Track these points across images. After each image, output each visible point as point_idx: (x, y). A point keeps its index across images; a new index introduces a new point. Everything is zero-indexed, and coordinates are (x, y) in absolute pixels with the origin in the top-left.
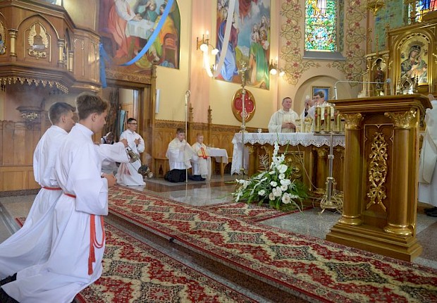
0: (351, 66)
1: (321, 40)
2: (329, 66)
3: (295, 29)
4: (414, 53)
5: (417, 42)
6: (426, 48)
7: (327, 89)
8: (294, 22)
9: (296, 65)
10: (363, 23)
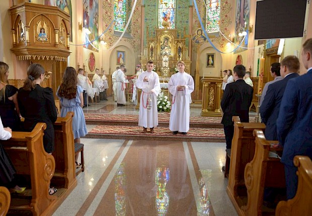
0: (135, 42)
1: (120, 25)
2: (125, 40)
3: (109, 18)
4: (166, 42)
5: (167, 37)
6: (170, 40)
7: (123, 52)
8: (109, 13)
9: (110, 38)
10: (139, 20)
